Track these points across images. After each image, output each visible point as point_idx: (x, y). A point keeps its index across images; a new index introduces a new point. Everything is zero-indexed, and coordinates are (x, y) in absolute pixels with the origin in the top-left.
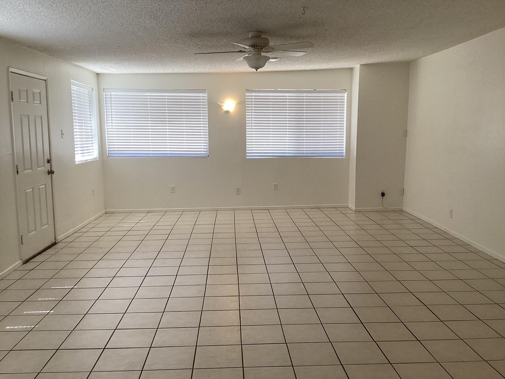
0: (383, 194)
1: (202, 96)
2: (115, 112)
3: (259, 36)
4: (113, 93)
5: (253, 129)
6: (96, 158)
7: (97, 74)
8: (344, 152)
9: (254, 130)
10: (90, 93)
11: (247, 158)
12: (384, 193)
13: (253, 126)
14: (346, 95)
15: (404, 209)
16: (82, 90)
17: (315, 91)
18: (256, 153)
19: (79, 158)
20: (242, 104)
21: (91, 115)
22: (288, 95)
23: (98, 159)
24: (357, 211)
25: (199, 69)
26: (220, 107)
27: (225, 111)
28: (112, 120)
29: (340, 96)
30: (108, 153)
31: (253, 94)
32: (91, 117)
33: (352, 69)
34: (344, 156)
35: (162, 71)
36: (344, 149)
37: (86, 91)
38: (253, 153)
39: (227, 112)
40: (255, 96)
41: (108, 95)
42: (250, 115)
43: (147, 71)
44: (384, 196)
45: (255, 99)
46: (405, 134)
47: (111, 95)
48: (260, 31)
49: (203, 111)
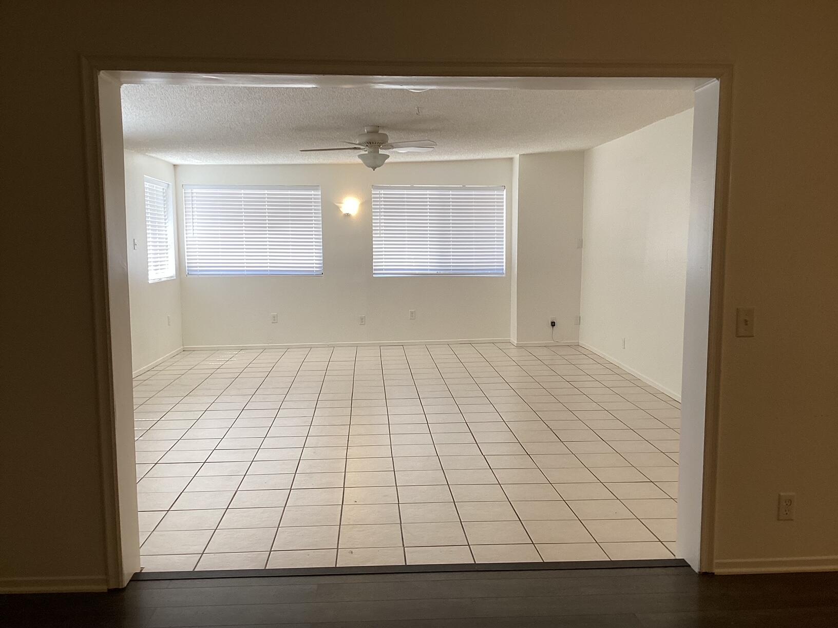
0: (553, 324)
1: (314, 195)
2: (198, 215)
3: (377, 132)
4: (195, 191)
5: (382, 237)
6: (172, 277)
7: (174, 165)
8: (504, 268)
9: (383, 239)
10: (166, 191)
11: (374, 276)
12: (554, 322)
13: (382, 233)
14: (505, 192)
15: (581, 343)
16: (156, 187)
17: (464, 188)
18: (386, 270)
19: (154, 276)
20: (367, 204)
21: (165, 220)
22: (428, 193)
23: (175, 278)
24: (519, 347)
25: (310, 160)
26: (338, 208)
27: (345, 214)
28: (193, 222)
29: (497, 195)
30: (188, 270)
31: (382, 192)
32: (166, 222)
33: (511, 159)
34: (503, 273)
35: (261, 162)
36: (504, 264)
37: (160, 189)
38: (382, 270)
39: (348, 215)
40: (384, 194)
41: (188, 193)
42: (377, 219)
43: (242, 163)
44: (554, 325)
45: (384, 198)
46: (580, 244)
47: (192, 193)
48: (376, 126)
49: (315, 213)
